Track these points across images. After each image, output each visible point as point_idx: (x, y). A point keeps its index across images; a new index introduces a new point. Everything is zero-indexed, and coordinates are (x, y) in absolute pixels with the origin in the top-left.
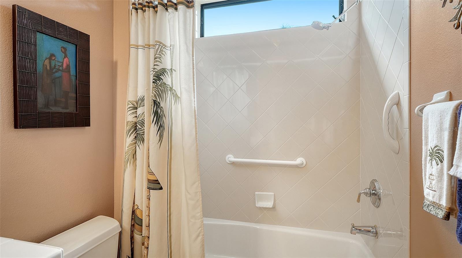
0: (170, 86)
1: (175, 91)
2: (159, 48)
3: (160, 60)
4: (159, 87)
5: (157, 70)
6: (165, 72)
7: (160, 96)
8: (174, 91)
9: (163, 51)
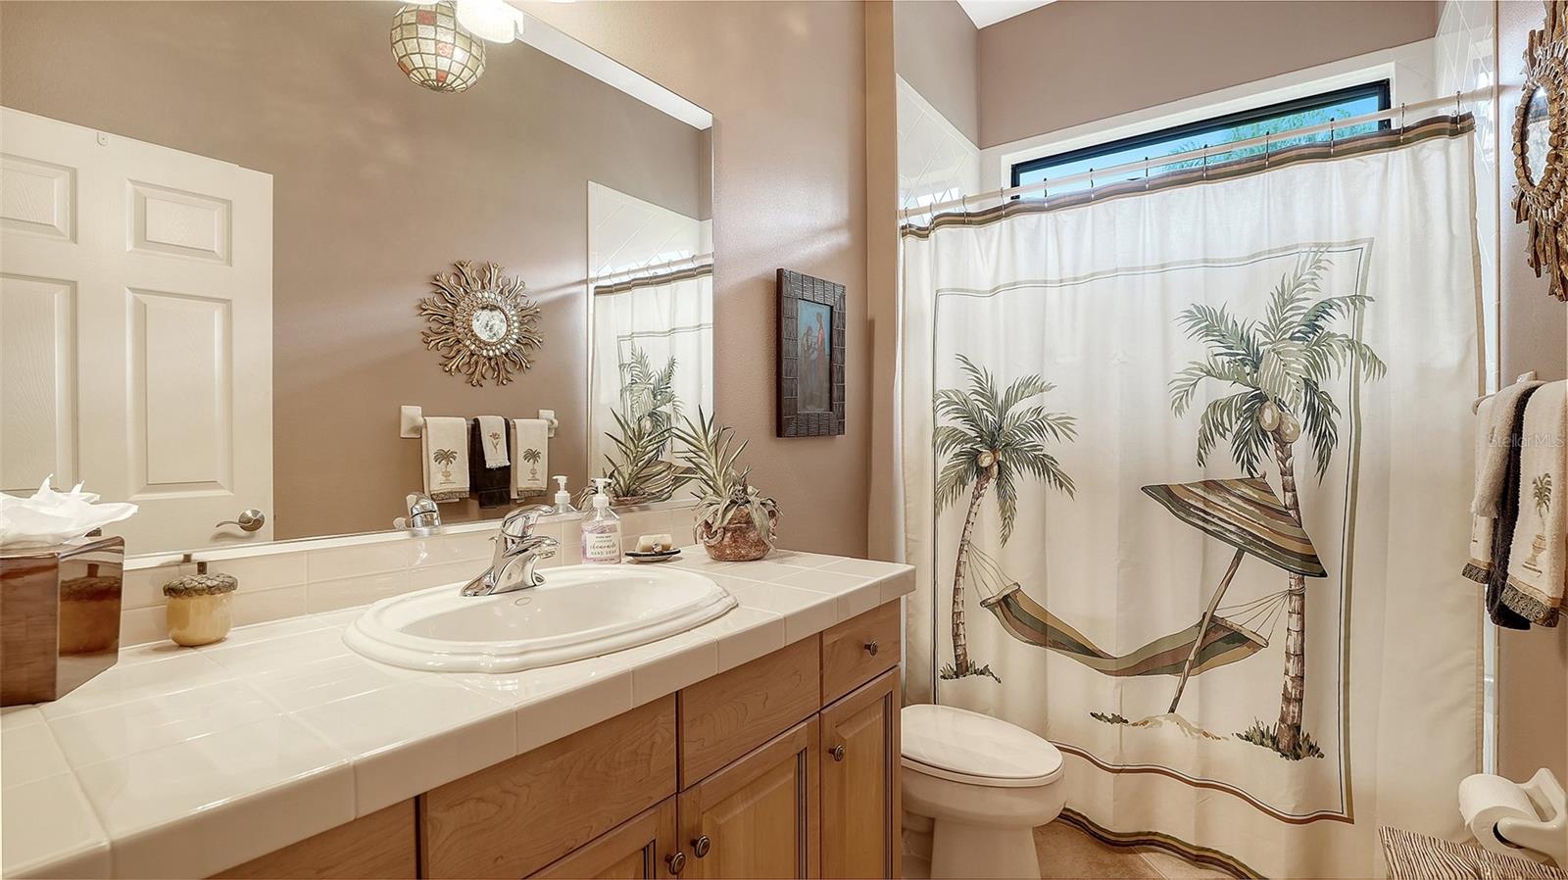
0: (1351, 338)
1: (1368, 348)
2: (1307, 257)
3: (1313, 287)
4: (1315, 347)
5: (1306, 311)
6: (1331, 308)
7: (1316, 366)
8: (1364, 348)
9: (1320, 261)
